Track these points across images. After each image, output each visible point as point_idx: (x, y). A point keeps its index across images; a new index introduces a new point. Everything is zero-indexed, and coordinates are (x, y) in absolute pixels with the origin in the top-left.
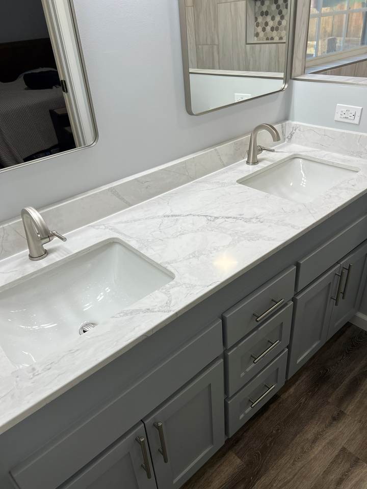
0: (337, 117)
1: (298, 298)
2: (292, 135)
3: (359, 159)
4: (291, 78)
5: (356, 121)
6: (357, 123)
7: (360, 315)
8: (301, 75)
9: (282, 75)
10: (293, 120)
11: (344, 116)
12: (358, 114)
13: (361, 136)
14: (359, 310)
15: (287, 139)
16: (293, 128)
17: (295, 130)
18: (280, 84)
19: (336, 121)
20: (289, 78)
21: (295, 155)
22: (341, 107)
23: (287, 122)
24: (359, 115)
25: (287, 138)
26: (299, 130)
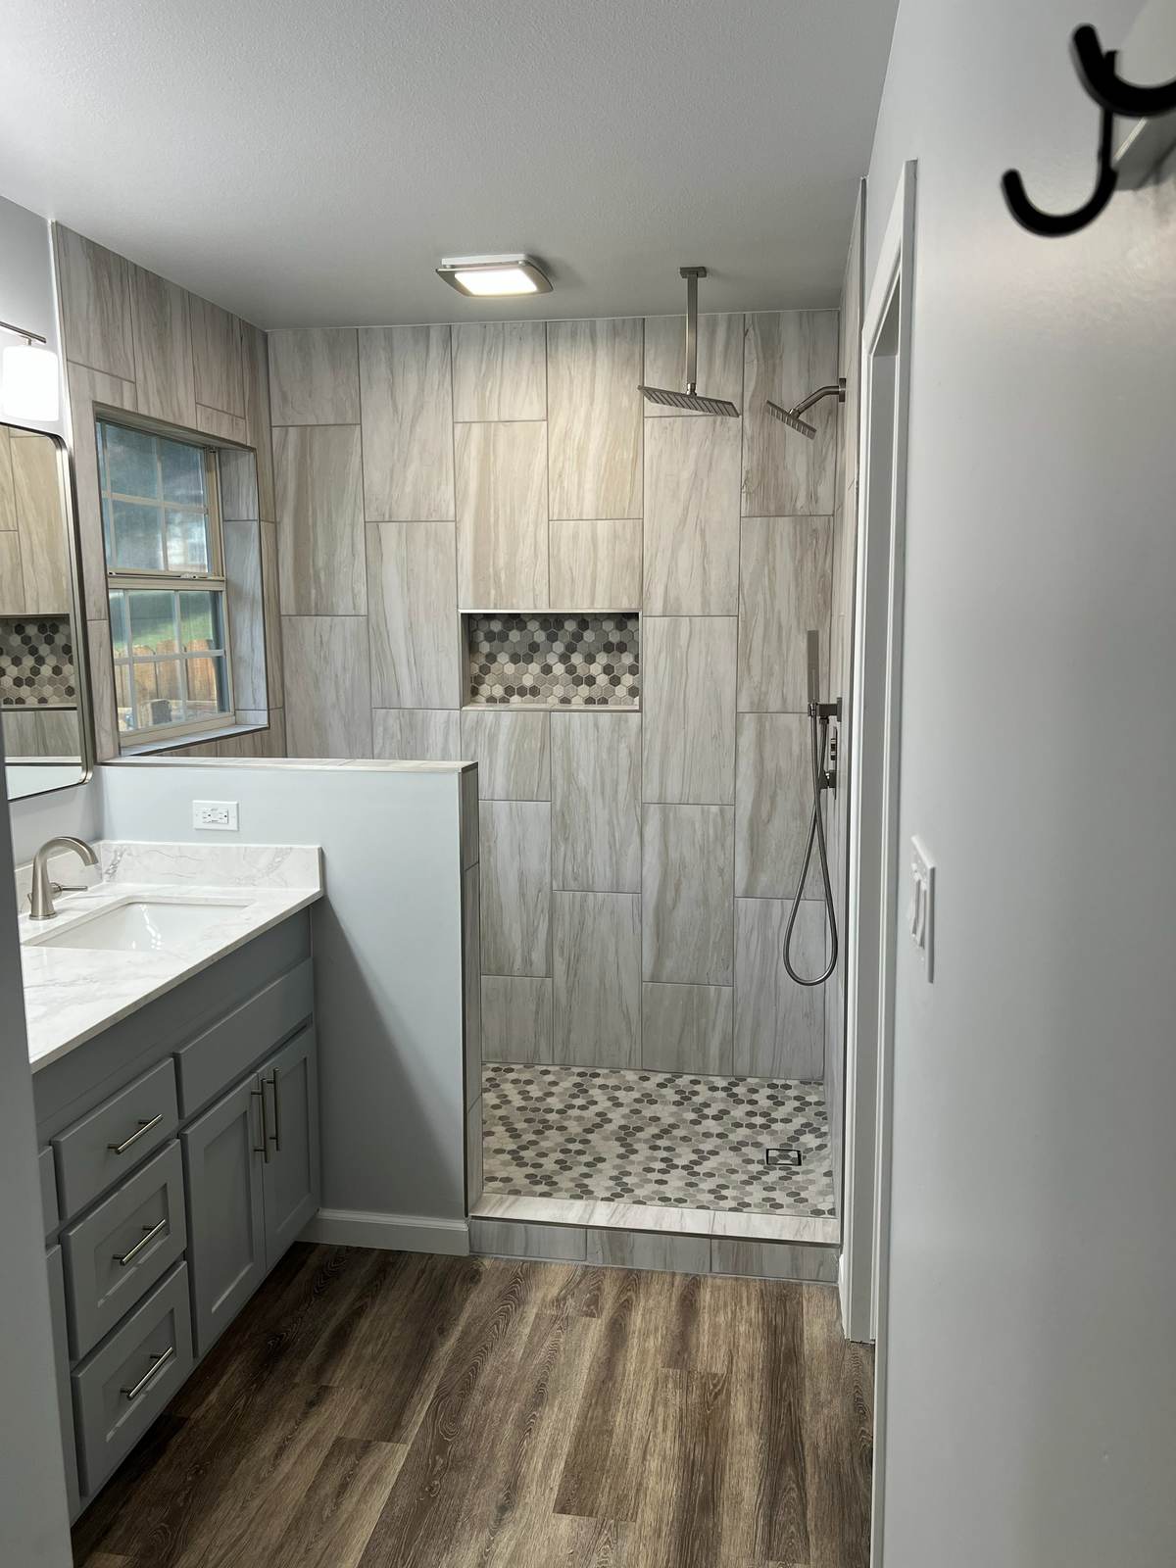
0: (198, 823)
1: (188, 1132)
2: (115, 867)
3: (252, 888)
4: (96, 763)
5: (233, 825)
6: (236, 829)
7: (329, 1214)
8: (114, 757)
9: (78, 759)
10: (113, 839)
11: (209, 819)
12: (233, 814)
13: (246, 848)
14: (323, 1202)
15: (106, 877)
16: (115, 851)
17: (121, 856)
18: (77, 774)
19: (197, 829)
20: (92, 760)
21: (129, 898)
22: (202, 805)
23: (101, 843)
24: (235, 814)
25: (106, 873)
26: (130, 855)
